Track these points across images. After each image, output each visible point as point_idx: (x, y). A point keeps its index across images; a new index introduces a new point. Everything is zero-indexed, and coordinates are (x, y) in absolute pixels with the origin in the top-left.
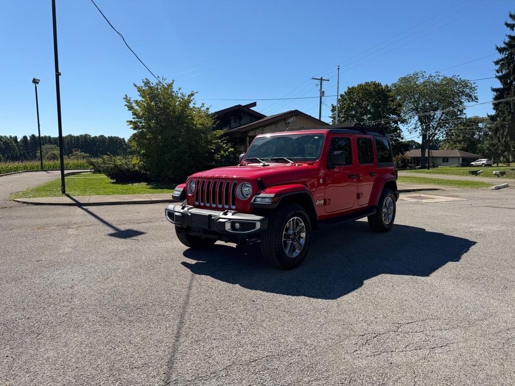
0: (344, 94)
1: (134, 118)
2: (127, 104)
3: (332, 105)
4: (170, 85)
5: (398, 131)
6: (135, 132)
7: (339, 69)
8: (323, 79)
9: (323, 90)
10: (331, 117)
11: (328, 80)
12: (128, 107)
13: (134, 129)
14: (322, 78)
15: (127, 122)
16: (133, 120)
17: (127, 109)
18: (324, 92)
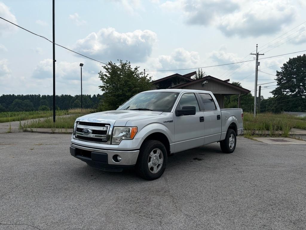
0: (287, 63)
1: (104, 84)
2: (100, 76)
3: (277, 71)
4: (126, 64)
6: (104, 92)
7: (257, 46)
9: (259, 61)
10: (276, 80)
11: (264, 55)
12: (101, 78)
13: (103, 90)
14: (258, 53)
15: (99, 87)
16: (104, 85)
17: (100, 79)
18: (259, 63)
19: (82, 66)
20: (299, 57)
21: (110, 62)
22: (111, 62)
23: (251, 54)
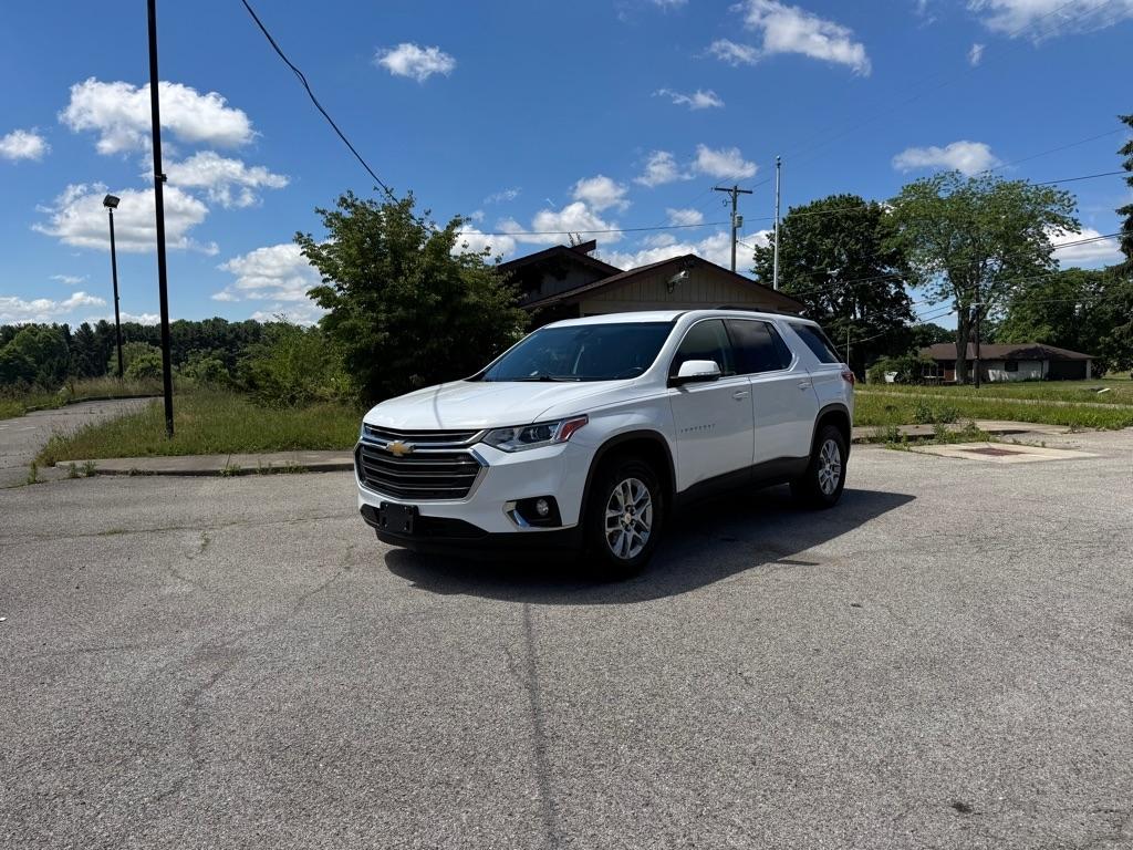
0: (783, 223)
1: (325, 280)
2: (306, 251)
3: (757, 246)
5: (904, 302)
6: (329, 311)
7: (779, 164)
8: (739, 189)
9: (739, 214)
11: (752, 192)
12: (310, 256)
14: (735, 187)
15: (308, 292)
16: (320, 284)
18: (741, 218)
19: (115, 206)
20: (817, 205)
21: (346, 196)
22: (351, 196)
23: (716, 189)
